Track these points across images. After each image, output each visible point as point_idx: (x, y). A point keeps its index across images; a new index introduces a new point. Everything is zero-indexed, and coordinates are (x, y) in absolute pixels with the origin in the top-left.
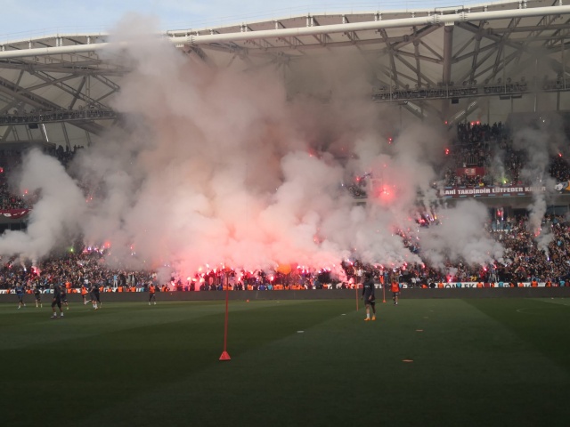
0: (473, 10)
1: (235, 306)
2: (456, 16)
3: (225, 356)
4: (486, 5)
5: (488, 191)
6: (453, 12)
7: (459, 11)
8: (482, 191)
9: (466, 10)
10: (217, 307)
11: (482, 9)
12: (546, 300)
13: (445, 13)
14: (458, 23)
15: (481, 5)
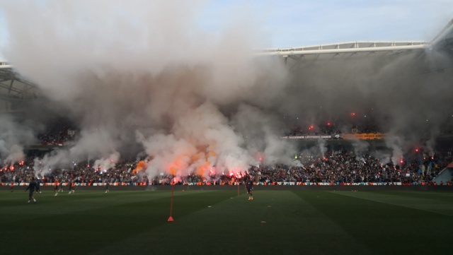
0: (297, 50)
1: (177, 193)
2: (289, 53)
3: (171, 219)
4: (303, 47)
5: (303, 137)
6: (287, 50)
7: (290, 50)
8: (300, 137)
9: (293, 50)
10: (167, 194)
11: (301, 49)
12: (331, 192)
13: (283, 51)
14: (289, 56)
15: (300, 47)
